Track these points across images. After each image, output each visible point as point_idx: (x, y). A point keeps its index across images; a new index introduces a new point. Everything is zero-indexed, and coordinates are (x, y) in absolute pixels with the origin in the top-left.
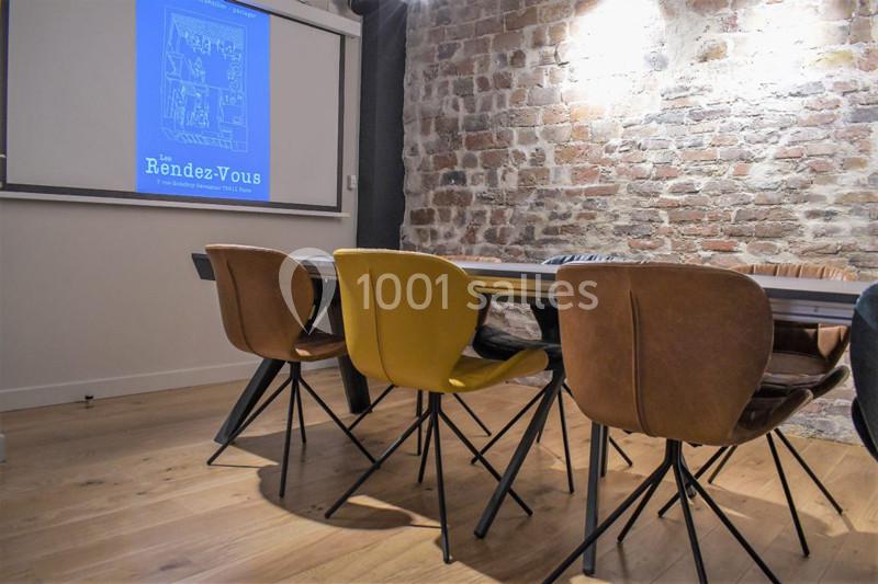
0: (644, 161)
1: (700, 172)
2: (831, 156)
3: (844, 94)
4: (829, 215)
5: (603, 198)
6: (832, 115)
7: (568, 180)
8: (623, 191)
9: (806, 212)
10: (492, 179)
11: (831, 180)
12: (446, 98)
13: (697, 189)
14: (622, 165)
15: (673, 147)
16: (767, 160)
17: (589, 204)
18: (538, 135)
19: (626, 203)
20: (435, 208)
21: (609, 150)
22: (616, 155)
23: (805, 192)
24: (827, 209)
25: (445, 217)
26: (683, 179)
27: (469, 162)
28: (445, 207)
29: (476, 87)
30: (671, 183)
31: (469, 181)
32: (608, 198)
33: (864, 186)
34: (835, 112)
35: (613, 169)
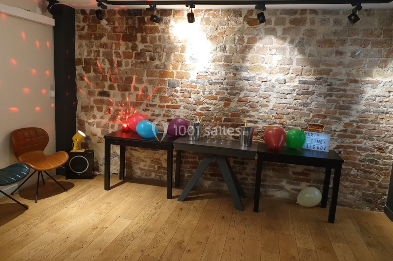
0: (190, 97)
1: (211, 104)
2: (257, 103)
3: (262, 82)
4: (255, 122)
5: (174, 110)
6: (258, 89)
7: (159, 101)
8: (182, 108)
9: (248, 121)
10: (123, 96)
11: (257, 111)
12: (98, 58)
13: (210, 110)
14: (181, 98)
15: (201, 93)
16: (235, 102)
17: (168, 112)
18: (144, 81)
19: (183, 112)
20: (95, 105)
21: (176, 91)
22: (179, 94)
23: (248, 114)
24: (255, 120)
25: (100, 110)
26: (205, 106)
27: (111, 87)
28: (100, 106)
29: (114, 55)
30: (200, 106)
31: (111, 96)
32: (176, 110)
33: (267, 113)
34: (259, 88)
35: (177, 99)
